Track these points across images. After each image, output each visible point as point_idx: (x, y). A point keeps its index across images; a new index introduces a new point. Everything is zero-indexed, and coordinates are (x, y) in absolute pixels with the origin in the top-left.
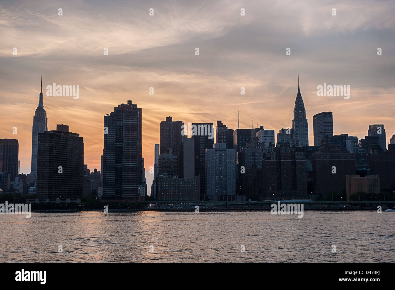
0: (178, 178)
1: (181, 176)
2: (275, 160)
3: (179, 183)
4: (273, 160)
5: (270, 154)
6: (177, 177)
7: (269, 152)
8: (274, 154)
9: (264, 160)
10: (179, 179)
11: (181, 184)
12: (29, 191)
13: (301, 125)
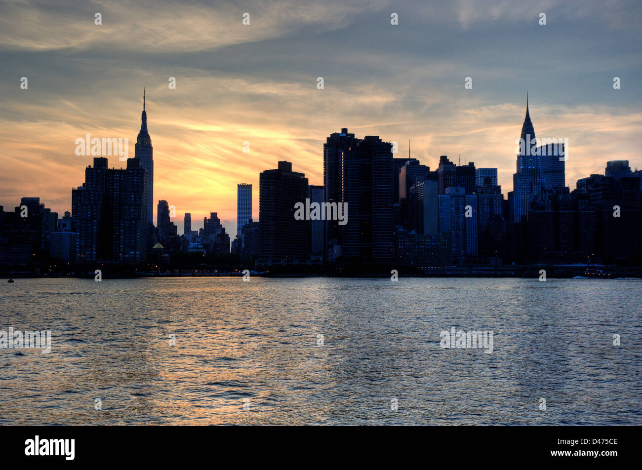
0: (417, 233)
1: (420, 231)
2: (550, 211)
3: (425, 240)
4: (548, 211)
5: (544, 203)
6: (415, 232)
7: (542, 200)
8: (549, 203)
9: (534, 211)
10: (418, 235)
11: (427, 242)
12: (190, 249)
13: (531, 161)
